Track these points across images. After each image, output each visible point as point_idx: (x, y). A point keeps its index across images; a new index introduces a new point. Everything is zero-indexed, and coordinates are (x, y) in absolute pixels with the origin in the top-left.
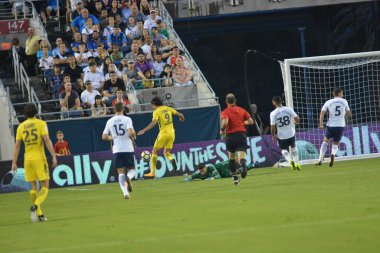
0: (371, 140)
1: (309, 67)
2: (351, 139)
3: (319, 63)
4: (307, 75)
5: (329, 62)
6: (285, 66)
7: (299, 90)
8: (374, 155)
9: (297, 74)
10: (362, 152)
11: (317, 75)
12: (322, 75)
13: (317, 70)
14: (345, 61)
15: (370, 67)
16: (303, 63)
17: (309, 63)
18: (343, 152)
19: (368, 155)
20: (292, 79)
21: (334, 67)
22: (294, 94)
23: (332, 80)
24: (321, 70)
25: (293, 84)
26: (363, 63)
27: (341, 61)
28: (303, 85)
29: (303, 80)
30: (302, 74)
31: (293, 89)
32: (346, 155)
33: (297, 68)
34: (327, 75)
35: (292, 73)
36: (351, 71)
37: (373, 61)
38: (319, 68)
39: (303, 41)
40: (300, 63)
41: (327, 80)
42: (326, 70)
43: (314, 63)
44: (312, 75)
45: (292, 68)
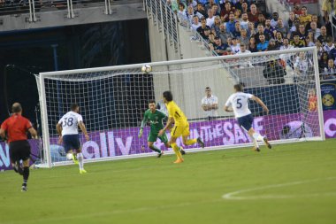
0: (116, 143)
1: (61, 79)
2: (99, 143)
3: (70, 76)
4: (60, 87)
5: (79, 75)
6: (40, 79)
7: (52, 100)
8: (119, 157)
9: (51, 86)
10: (109, 155)
11: (68, 87)
12: (72, 87)
13: (68, 82)
14: (93, 74)
15: (115, 80)
16: (56, 76)
17: (61, 76)
18: (92, 155)
19: (113, 157)
20: (47, 90)
21: (83, 80)
22: (48, 104)
23: (81, 91)
24: (72, 83)
25: (47, 95)
26: (109, 76)
27: (89, 74)
28: (56, 96)
29: (56, 91)
30: (55, 86)
31: (47, 99)
32: (94, 157)
33: (50, 81)
34: (77, 87)
35: (46, 85)
36: (98, 83)
37: (117, 74)
38: (70, 80)
39: (55, 56)
40: (53, 76)
41: (77, 91)
42: (76, 83)
43: (66, 76)
44: (64, 87)
45: (46, 80)
